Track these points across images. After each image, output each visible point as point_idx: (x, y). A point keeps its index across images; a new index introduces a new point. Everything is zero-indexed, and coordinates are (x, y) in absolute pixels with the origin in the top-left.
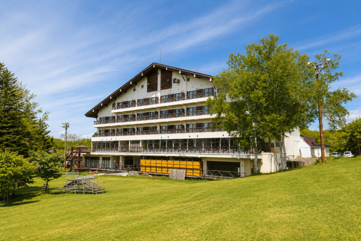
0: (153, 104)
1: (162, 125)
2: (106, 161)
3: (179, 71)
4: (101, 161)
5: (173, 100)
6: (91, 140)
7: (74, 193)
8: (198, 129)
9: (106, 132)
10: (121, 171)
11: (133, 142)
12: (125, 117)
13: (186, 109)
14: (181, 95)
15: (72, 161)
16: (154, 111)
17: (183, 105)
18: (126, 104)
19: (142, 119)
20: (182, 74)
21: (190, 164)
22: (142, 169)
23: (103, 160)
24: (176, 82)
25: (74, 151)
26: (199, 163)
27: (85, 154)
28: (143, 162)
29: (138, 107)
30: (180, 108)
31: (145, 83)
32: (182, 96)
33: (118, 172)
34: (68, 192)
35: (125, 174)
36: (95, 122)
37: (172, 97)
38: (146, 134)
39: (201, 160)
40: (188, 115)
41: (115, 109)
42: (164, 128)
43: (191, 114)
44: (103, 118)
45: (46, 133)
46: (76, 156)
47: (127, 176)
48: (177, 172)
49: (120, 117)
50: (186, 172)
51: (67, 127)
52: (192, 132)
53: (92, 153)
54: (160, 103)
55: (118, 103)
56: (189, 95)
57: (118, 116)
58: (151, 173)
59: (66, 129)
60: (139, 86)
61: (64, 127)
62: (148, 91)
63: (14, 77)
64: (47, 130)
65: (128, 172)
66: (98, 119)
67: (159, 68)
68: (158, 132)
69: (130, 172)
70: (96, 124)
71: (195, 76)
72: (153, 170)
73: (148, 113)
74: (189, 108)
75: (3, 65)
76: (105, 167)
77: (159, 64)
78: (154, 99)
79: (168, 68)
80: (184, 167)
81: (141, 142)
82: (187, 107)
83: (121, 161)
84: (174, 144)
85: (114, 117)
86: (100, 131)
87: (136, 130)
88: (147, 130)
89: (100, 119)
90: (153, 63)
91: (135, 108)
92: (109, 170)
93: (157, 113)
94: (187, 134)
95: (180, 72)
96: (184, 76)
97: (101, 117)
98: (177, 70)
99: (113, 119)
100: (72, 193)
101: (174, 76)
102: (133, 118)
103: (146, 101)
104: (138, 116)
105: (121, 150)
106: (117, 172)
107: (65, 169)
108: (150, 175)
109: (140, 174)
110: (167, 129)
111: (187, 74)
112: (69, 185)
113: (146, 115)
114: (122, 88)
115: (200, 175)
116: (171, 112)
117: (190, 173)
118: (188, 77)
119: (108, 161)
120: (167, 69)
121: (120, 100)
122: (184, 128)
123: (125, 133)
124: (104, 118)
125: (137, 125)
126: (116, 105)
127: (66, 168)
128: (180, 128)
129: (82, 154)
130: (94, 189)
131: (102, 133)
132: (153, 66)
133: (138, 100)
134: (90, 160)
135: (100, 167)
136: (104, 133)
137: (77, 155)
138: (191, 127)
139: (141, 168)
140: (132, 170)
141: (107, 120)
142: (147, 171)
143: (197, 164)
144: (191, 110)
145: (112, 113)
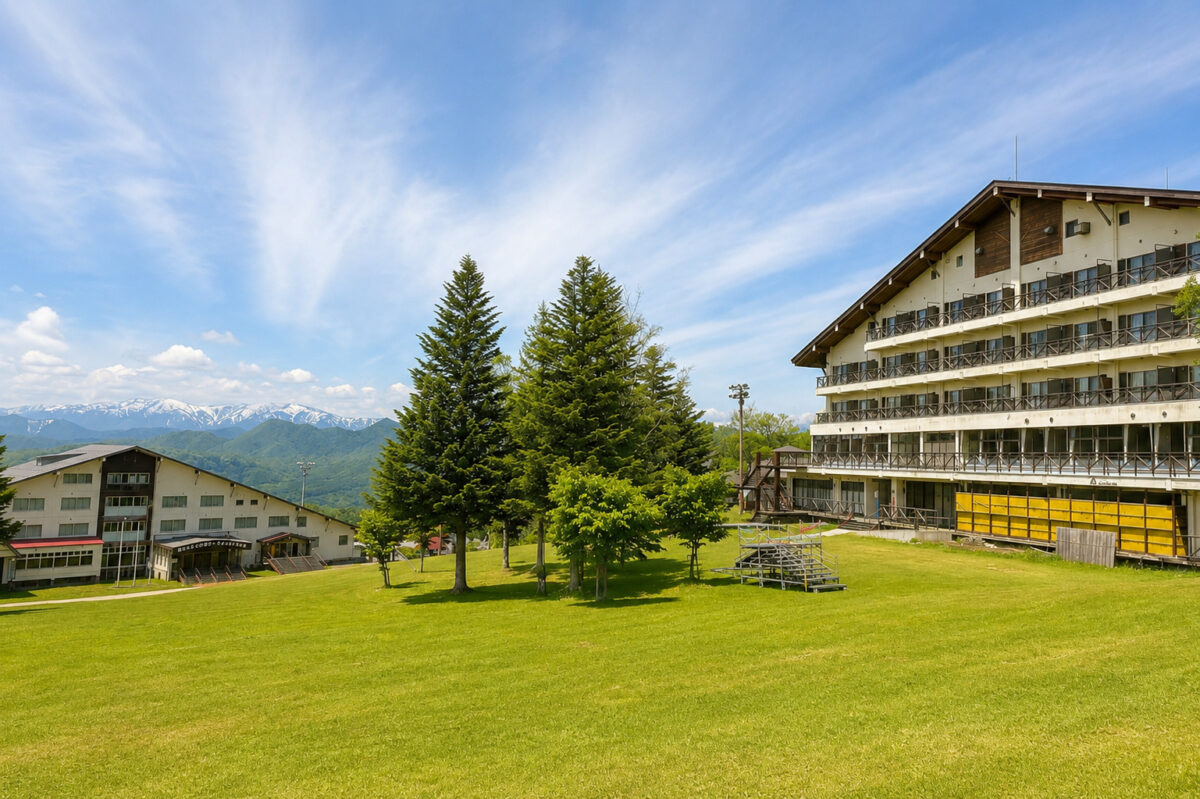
0: (995, 313)
1: (1027, 381)
2: (850, 493)
3: (1084, 194)
4: (836, 494)
5: (1067, 294)
6: (809, 431)
7: (757, 584)
8: (1165, 388)
9: (851, 408)
10: (896, 524)
11: (933, 437)
12: (908, 361)
13: (1117, 318)
14: (1095, 274)
15: (757, 491)
16: (998, 336)
17: (1106, 310)
18: (907, 322)
19: (963, 363)
20: (1095, 201)
21: (1132, 512)
22: (964, 524)
23: (843, 489)
24: (1078, 233)
25: (763, 463)
26: (1171, 512)
27: (794, 471)
28: (963, 501)
29: (946, 327)
30: (1093, 319)
31: (968, 249)
32: (1100, 277)
33: (888, 528)
34: (745, 580)
35: (906, 536)
36: (818, 379)
37: (1063, 285)
38: (973, 411)
39: (1178, 502)
40: (1125, 340)
41: (875, 338)
42: (1036, 390)
43: (1137, 336)
44: (842, 366)
45: (695, 418)
46: (770, 475)
47: (914, 541)
48: (1083, 536)
49: (892, 361)
50: (1120, 541)
51: (742, 395)
52: (1144, 400)
53: (811, 470)
54: (1019, 306)
55: (884, 320)
56: (1126, 271)
57: (884, 359)
58: (992, 537)
59: (742, 403)
60: (948, 261)
61: (735, 397)
62: (978, 275)
63: (615, 285)
64: (696, 410)
65: (916, 528)
66: (828, 369)
67: (1016, 196)
68: (1017, 403)
69: (922, 529)
70: (823, 386)
71: (1147, 203)
72: (999, 527)
73: (982, 343)
74: (1129, 316)
75: (590, 260)
76: (850, 510)
77: (1014, 182)
78: (1000, 296)
79: (1044, 191)
80: (1114, 522)
81: (957, 439)
82: (1121, 314)
83: (894, 496)
84: (1072, 443)
85: (872, 364)
86: (834, 406)
87: (941, 401)
88: (976, 398)
89: (835, 369)
90: (993, 182)
91: (937, 329)
92: (861, 520)
93: (1010, 340)
94: (1123, 407)
95: (1089, 198)
96: (1107, 209)
97: (837, 363)
98: (1078, 194)
99: (872, 369)
100: (753, 584)
101: (1069, 214)
102: (932, 361)
103: (975, 305)
104: (946, 354)
105: (895, 463)
106: (882, 527)
107: (742, 513)
108: (987, 545)
109: (955, 537)
110: (1045, 392)
111: (1119, 202)
112: (748, 560)
113: (975, 350)
114: (894, 274)
115: (1175, 553)
116: (1060, 336)
117: (1133, 546)
118: (1121, 211)
119: (856, 493)
120: (1040, 195)
121: (890, 312)
122: (1110, 386)
123: (905, 409)
124: (845, 368)
125: (943, 383)
126: (878, 327)
127: (743, 509)
128: (1096, 387)
129: (784, 473)
130: (808, 577)
131: (839, 410)
132: (992, 191)
133: (946, 305)
134: (806, 490)
135: (835, 511)
136: (845, 410)
137: (772, 474)
138: (1138, 382)
139: (960, 519)
140: (929, 523)
141: (852, 372)
142: (977, 529)
143: (1162, 516)
144: (1137, 323)
145: (866, 350)
